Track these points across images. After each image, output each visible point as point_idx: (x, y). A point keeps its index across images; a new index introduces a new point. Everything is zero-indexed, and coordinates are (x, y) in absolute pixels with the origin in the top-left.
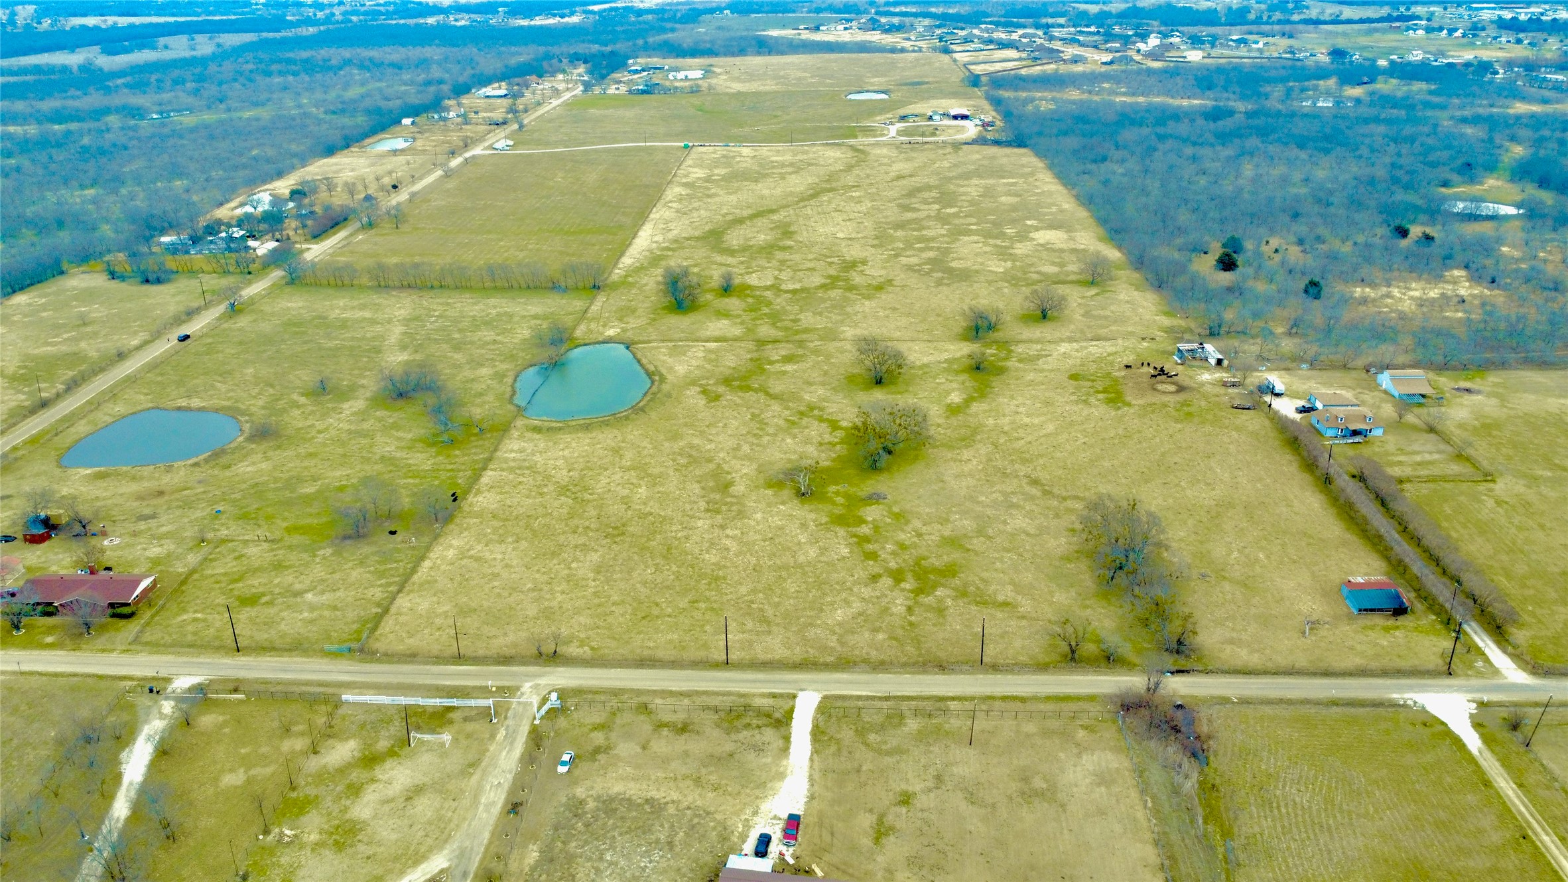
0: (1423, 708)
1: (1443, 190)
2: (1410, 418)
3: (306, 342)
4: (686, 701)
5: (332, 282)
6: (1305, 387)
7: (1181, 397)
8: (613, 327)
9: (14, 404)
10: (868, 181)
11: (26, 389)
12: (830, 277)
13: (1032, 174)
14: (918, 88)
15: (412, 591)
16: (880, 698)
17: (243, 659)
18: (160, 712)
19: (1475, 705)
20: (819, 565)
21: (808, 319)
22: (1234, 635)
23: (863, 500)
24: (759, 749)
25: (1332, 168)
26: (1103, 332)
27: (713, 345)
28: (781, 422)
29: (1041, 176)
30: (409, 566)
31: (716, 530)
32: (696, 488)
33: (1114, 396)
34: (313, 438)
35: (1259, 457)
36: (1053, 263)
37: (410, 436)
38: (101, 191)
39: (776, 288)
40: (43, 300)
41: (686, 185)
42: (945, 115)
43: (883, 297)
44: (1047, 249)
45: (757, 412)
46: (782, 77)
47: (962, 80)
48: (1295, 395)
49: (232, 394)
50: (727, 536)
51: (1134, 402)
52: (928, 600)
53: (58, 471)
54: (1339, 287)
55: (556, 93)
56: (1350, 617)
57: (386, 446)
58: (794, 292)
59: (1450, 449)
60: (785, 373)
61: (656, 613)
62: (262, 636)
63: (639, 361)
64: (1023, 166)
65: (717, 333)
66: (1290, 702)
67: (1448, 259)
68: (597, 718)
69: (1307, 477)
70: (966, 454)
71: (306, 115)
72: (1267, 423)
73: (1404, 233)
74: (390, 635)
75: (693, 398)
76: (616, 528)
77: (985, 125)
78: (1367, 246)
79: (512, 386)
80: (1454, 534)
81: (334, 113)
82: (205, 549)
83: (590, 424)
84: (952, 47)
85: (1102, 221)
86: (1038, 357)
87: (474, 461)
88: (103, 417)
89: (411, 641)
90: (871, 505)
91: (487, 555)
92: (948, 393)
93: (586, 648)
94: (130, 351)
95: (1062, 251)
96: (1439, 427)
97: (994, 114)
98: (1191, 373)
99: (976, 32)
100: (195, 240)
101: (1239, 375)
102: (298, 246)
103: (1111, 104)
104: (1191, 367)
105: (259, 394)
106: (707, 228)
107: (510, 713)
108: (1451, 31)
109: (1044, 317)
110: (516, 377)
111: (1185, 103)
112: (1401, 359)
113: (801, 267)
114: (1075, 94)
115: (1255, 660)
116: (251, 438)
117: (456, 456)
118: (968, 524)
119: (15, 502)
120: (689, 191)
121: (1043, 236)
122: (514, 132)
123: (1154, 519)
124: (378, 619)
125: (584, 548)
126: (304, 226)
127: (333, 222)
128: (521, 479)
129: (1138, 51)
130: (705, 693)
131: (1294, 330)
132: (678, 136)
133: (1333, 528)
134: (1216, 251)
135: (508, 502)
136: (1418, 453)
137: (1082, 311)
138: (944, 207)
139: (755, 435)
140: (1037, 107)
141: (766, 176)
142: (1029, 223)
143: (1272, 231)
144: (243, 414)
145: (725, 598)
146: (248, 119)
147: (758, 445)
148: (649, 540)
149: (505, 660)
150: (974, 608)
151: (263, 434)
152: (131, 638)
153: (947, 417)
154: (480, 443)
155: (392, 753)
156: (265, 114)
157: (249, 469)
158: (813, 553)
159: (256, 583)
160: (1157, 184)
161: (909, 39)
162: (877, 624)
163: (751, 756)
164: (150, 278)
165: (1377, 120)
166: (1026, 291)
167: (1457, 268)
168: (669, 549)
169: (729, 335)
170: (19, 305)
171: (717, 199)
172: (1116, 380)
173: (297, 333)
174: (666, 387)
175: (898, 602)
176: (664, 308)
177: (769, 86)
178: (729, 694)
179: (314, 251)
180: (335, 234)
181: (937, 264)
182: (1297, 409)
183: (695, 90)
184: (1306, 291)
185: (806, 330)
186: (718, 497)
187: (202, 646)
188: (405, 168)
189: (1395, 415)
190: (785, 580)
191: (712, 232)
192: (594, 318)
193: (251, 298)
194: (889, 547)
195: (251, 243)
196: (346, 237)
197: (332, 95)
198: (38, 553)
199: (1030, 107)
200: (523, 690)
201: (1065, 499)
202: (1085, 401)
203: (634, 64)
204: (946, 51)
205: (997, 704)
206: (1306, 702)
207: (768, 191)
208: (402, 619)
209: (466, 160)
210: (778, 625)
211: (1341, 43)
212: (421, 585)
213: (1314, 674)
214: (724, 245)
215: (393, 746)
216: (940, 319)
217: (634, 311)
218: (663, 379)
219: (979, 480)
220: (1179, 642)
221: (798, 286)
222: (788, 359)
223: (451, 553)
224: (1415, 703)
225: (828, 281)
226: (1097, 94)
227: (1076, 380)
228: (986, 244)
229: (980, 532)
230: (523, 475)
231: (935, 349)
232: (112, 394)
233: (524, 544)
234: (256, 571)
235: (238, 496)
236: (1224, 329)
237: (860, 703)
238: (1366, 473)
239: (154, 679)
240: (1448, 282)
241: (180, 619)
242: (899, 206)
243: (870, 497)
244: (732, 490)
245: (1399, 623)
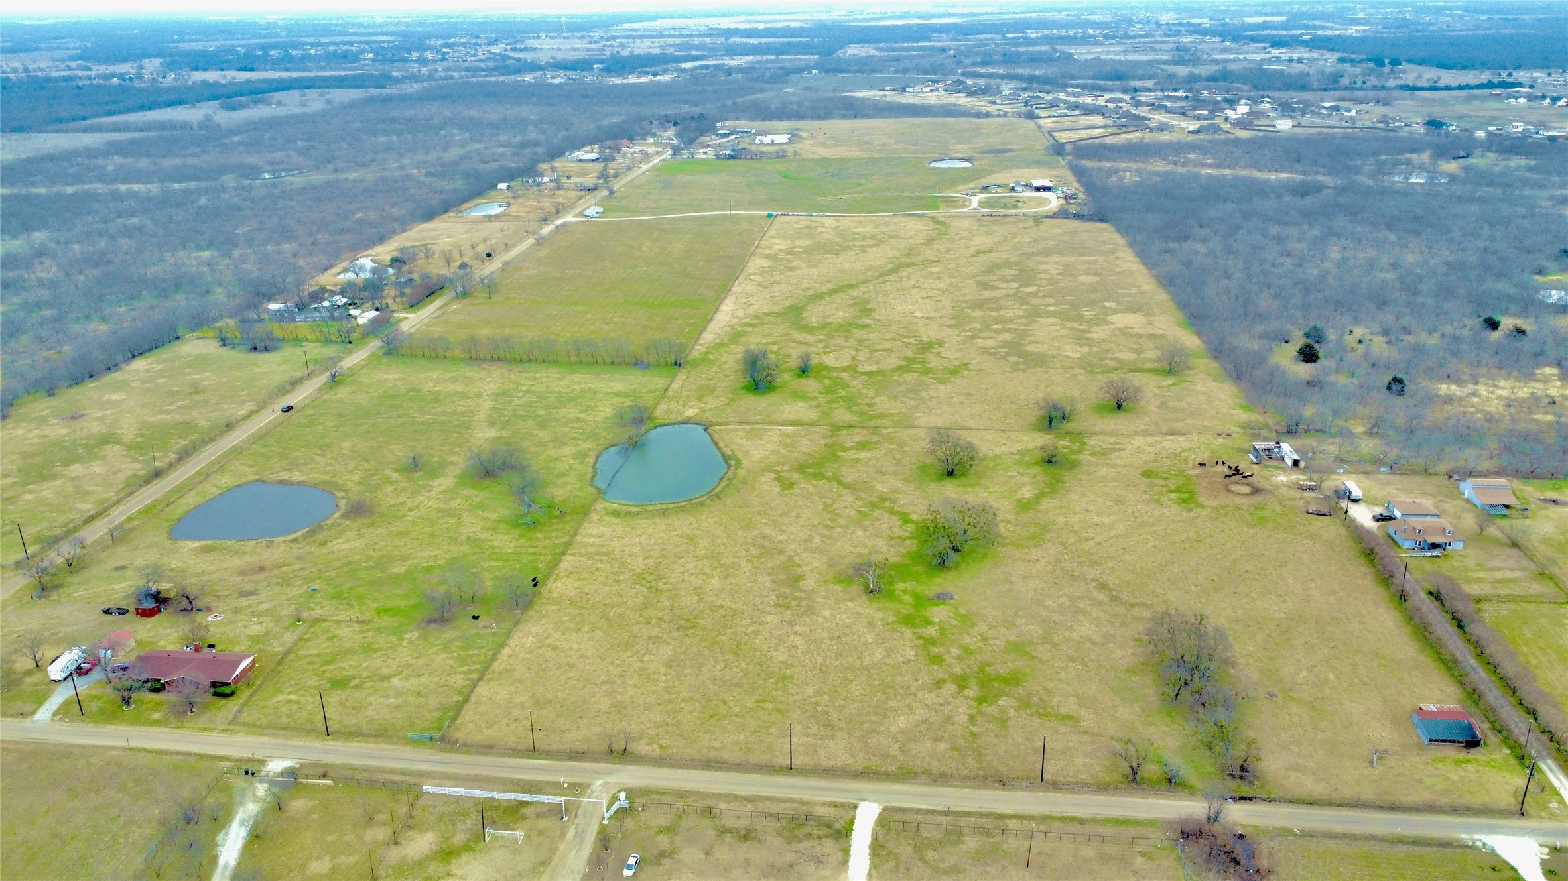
0: (1493, 850)
1: (1538, 277)
2: (1492, 531)
3: (400, 416)
4: (750, 807)
5: (427, 354)
6: (1384, 493)
7: (1256, 499)
8: (692, 407)
9: (129, 473)
10: (948, 256)
11: (142, 458)
12: (906, 359)
13: (1113, 251)
14: (1001, 155)
15: (491, 680)
16: (940, 813)
17: (331, 743)
18: (254, 795)
19: (1547, 850)
20: (885, 668)
21: (883, 404)
22: (1300, 761)
23: (930, 599)
24: (819, 861)
25: (1422, 252)
26: (1178, 426)
27: (789, 428)
28: (853, 513)
29: (1121, 254)
30: (490, 653)
31: (785, 627)
32: (766, 580)
33: (1188, 499)
34: (404, 516)
35: (1333, 569)
36: (1131, 350)
37: (495, 516)
38: (215, 254)
39: (852, 369)
40: (160, 367)
41: (768, 257)
42: (1028, 186)
43: (958, 381)
44: (1125, 334)
45: (829, 502)
46: (867, 143)
47: (1047, 149)
48: (1371, 502)
49: (330, 468)
50: (796, 633)
51: (1206, 504)
52: (991, 709)
53: (168, 543)
54: (1424, 383)
55: (646, 157)
56: (1420, 747)
57: (473, 526)
58: (870, 374)
59: (1532, 566)
60: (858, 461)
61: (724, 712)
62: (351, 721)
63: (716, 444)
64: (1104, 243)
65: (792, 417)
66: (1354, 837)
67: (1539, 357)
68: (663, 821)
69: (1381, 592)
70: (1035, 554)
71: (408, 177)
72: (1343, 531)
73: (1493, 325)
74: (470, 726)
75: (768, 485)
76: (687, 620)
77: (1067, 197)
78: (1456, 339)
79: (593, 467)
80: (1533, 661)
81: (434, 175)
82: (301, 627)
83: (666, 510)
84: (1037, 112)
85: (1182, 305)
86: (1112, 451)
87: (555, 545)
88: (211, 489)
89: (488, 732)
90: (937, 605)
91: (564, 644)
92: (1020, 488)
93: (655, 746)
94: (238, 421)
95: (1140, 336)
96: (1522, 542)
97: (1077, 185)
98: (1267, 473)
99: (1062, 96)
100: (301, 307)
101: (1315, 477)
102: (396, 315)
103: (1196, 177)
104: (1267, 467)
105: (356, 468)
106: (787, 304)
107: (580, 812)
108: (1555, 100)
109: (1119, 407)
110: (598, 457)
111: (1272, 176)
112: (1485, 465)
113: (878, 347)
114: (1159, 166)
115: (1318, 789)
116: (346, 516)
117: (538, 539)
118: (1034, 630)
119: (129, 573)
120: (770, 263)
121: (1122, 320)
122: (604, 198)
123: (1220, 634)
124: (460, 706)
125: (656, 640)
126: (402, 294)
127: (430, 291)
128: (599, 565)
129: (1227, 119)
130: (768, 799)
131: (1375, 430)
132: (761, 205)
133: (1406, 648)
134: (1298, 342)
135: (586, 589)
136: (1498, 569)
137: (1158, 403)
138: (1022, 286)
139: (827, 526)
140: (1121, 179)
141: (847, 248)
142: (1107, 304)
143: (1357, 320)
144: (339, 490)
145: (791, 699)
146: (354, 180)
147: (830, 537)
148: (719, 634)
149: (577, 755)
150: (1036, 720)
151: (358, 510)
152: (230, 718)
153: (1018, 513)
154: (561, 526)
155: (467, 848)
156: (368, 175)
157: (343, 546)
158: (878, 654)
159: (346, 665)
160: (1241, 265)
161: (994, 103)
162: (940, 733)
163: (811, 868)
164: (258, 347)
165: (1471, 199)
166: (1102, 379)
167: (1549, 365)
168: (739, 644)
169: (805, 419)
170: (138, 370)
171: (798, 273)
172: (1189, 478)
173: (392, 406)
174: (741, 473)
175: (961, 710)
176: (743, 388)
177: (853, 153)
178: (791, 801)
179: (411, 322)
180: (431, 302)
181: (1013, 347)
182: (1374, 517)
183: (781, 156)
184: (1389, 388)
185: (881, 416)
186: (788, 591)
187: (294, 729)
188: (499, 235)
189: (1476, 528)
190: (851, 682)
191: (792, 308)
192: (674, 397)
193: (350, 369)
194: (955, 651)
195: (353, 312)
196: (441, 307)
197: (433, 156)
198: (149, 626)
199: (1114, 179)
200: (593, 787)
201: (1132, 606)
202: (1157, 501)
203: (722, 127)
204: (1031, 116)
205: (1057, 825)
206: (1373, 838)
207: (849, 264)
208: (482, 708)
209: (557, 227)
210: (842, 729)
211: (1438, 113)
212: (501, 673)
213: (1380, 808)
214: (803, 322)
215: (469, 840)
216: (1015, 406)
217: (713, 391)
218: (739, 464)
219: (1046, 582)
220: (1243, 768)
221: (874, 368)
222: (861, 446)
223: (529, 641)
224: (1484, 844)
225: (905, 363)
226: (1183, 165)
227: (1149, 477)
228: (1063, 327)
229: (1046, 639)
230: (601, 561)
231: (1008, 439)
232: (221, 465)
233: (599, 633)
234: (346, 653)
235: (332, 574)
236: (1302, 426)
237: (920, 817)
238: (1443, 591)
239: (249, 760)
240: (1537, 381)
241: (275, 700)
242: (978, 283)
243: (938, 597)
244: (801, 583)
245: (1470, 756)
